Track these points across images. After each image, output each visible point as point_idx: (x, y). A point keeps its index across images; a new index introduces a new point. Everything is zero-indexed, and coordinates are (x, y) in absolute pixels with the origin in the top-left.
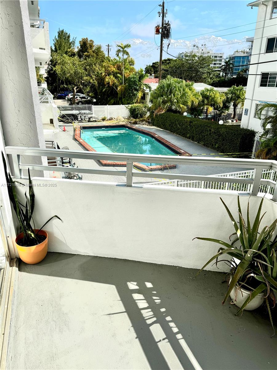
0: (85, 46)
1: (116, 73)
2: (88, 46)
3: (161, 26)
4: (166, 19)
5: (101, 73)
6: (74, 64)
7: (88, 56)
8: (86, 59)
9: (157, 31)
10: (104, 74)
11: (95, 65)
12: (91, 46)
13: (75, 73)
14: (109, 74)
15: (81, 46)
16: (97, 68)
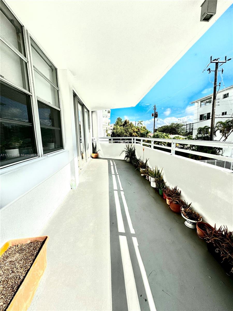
0: (126, 122)
1: (138, 132)
2: (127, 122)
3: (154, 113)
4: (156, 111)
5: (131, 132)
6: (121, 129)
7: (127, 126)
8: (126, 127)
9: (153, 115)
10: (132, 132)
11: (129, 129)
12: (128, 122)
13: (121, 132)
14: (134, 132)
15: (124, 123)
16: (130, 130)
